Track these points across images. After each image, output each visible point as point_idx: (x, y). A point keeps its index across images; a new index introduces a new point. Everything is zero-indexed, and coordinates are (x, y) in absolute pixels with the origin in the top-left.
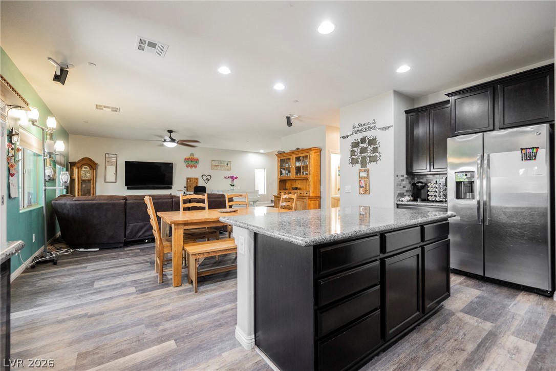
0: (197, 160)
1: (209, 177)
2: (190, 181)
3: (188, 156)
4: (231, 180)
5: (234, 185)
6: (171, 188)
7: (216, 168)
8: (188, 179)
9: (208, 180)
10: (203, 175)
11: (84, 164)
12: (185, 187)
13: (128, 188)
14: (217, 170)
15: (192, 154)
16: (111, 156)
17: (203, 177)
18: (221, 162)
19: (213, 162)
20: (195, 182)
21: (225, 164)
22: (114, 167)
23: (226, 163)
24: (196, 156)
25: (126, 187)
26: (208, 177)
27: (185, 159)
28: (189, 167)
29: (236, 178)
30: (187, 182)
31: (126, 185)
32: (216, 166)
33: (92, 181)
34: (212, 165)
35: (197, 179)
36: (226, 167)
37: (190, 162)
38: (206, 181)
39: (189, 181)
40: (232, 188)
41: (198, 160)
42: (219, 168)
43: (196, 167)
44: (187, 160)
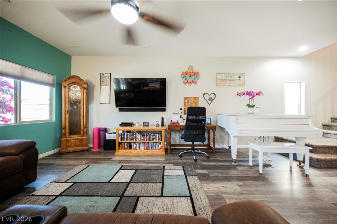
0: (196, 75)
1: (213, 96)
2: (188, 102)
3: (186, 69)
4: (248, 97)
5: (253, 106)
6: (164, 110)
7: (222, 83)
8: (185, 98)
9: (212, 100)
10: (204, 94)
11: (73, 83)
12: (181, 109)
13: (120, 110)
14: (224, 86)
15: (191, 67)
16: (105, 75)
17: (206, 96)
18: (229, 75)
19: (218, 76)
20: (194, 102)
21: (237, 78)
22: (108, 87)
23: (237, 76)
24: (195, 70)
25: (118, 108)
26: (211, 96)
27: (182, 74)
28: (187, 84)
29: (259, 94)
30: (185, 102)
31: (117, 106)
32: (223, 80)
33: (82, 102)
34: (217, 80)
35: (196, 99)
36: (237, 81)
37: (188, 77)
38: (209, 102)
39: (186, 101)
40: (250, 110)
41: (198, 73)
42: (227, 83)
43: (195, 83)
44: (184, 74)
